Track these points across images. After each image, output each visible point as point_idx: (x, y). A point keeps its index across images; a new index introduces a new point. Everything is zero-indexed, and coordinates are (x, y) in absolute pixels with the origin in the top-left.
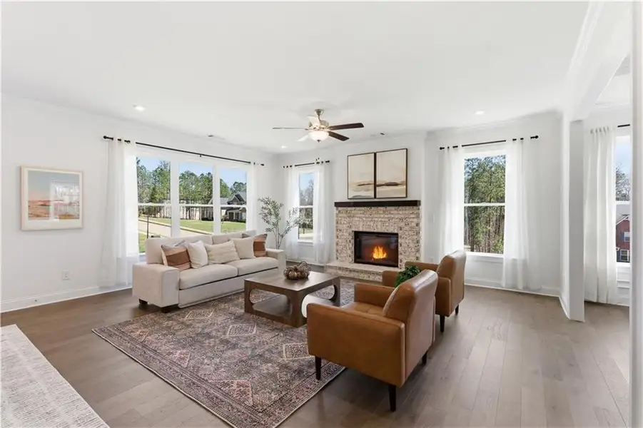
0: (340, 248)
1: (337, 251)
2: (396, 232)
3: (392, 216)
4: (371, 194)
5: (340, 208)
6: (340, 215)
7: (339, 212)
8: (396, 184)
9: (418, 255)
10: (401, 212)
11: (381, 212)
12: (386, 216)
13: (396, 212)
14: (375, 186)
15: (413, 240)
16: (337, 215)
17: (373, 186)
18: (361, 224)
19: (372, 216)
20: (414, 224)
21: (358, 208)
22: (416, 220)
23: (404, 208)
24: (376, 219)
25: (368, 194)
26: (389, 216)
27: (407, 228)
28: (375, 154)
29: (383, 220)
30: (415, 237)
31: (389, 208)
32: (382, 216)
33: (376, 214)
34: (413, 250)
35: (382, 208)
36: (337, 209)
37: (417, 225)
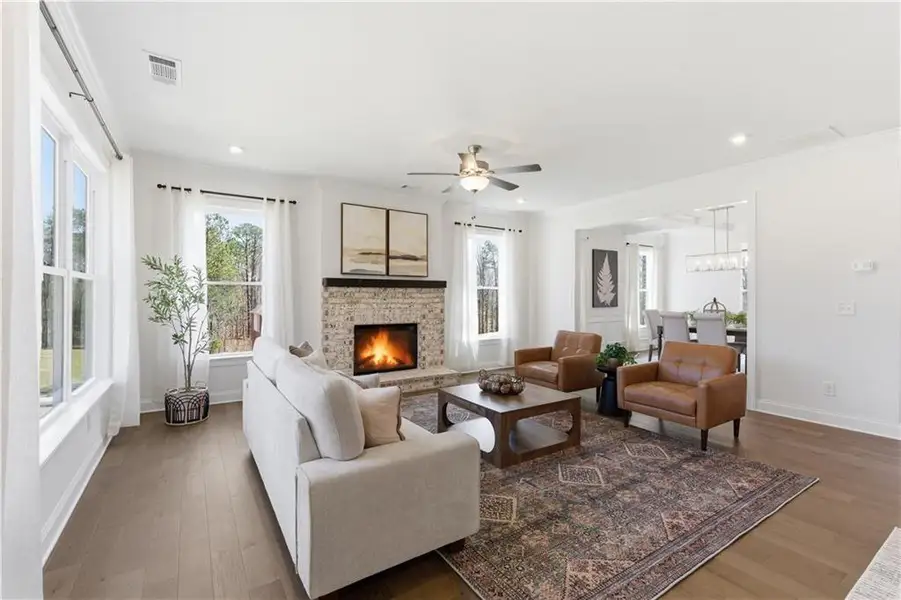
2: (414, 322)
3: (414, 301)
4: (382, 269)
5: (334, 289)
6: (330, 300)
7: (331, 294)
8: (415, 259)
10: (424, 296)
11: (400, 295)
12: (406, 301)
14: (388, 258)
15: (436, 330)
16: (326, 301)
17: (384, 257)
18: (370, 313)
19: (387, 301)
20: (438, 311)
21: (364, 289)
22: (440, 306)
23: (428, 290)
24: (392, 306)
25: (377, 268)
26: (410, 301)
27: (430, 316)
28: (388, 212)
29: (403, 306)
30: (439, 327)
31: (410, 290)
32: (401, 301)
33: (392, 297)
35: (401, 290)
36: (326, 290)
37: (442, 311)
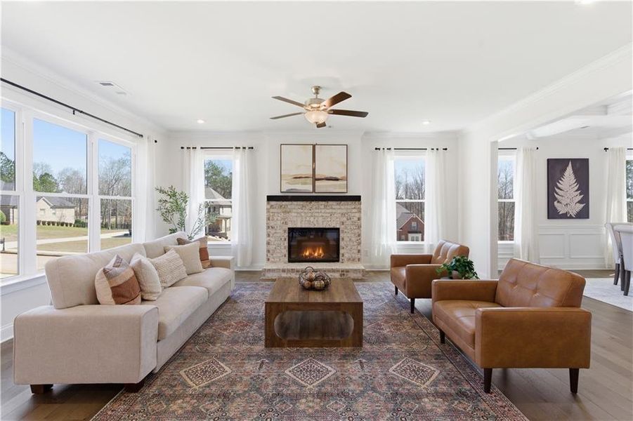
0: (272, 247)
1: (268, 251)
2: (338, 227)
3: (334, 211)
4: (310, 188)
5: (273, 203)
6: (272, 210)
7: (272, 206)
8: (337, 179)
9: (359, 248)
10: (342, 207)
11: (323, 207)
12: (328, 211)
13: (338, 207)
14: (315, 179)
15: (355, 234)
16: (268, 211)
17: (310, 180)
18: (299, 219)
19: (312, 211)
20: (356, 219)
21: (295, 203)
22: (357, 215)
23: (346, 203)
24: (317, 214)
25: (306, 188)
26: (331, 211)
27: (349, 222)
28: (314, 147)
29: (325, 215)
30: (356, 231)
31: (330, 203)
32: (323, 211)
33: (316, 209)
34: (355, 243)
35: (324, 203)
36: (268, 204)
37: (359, 219)
